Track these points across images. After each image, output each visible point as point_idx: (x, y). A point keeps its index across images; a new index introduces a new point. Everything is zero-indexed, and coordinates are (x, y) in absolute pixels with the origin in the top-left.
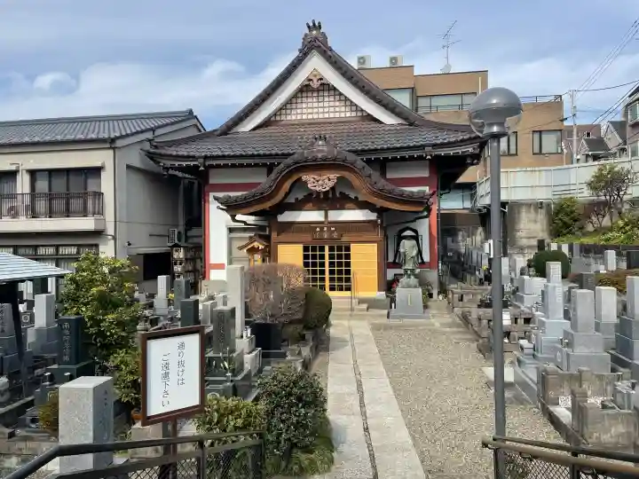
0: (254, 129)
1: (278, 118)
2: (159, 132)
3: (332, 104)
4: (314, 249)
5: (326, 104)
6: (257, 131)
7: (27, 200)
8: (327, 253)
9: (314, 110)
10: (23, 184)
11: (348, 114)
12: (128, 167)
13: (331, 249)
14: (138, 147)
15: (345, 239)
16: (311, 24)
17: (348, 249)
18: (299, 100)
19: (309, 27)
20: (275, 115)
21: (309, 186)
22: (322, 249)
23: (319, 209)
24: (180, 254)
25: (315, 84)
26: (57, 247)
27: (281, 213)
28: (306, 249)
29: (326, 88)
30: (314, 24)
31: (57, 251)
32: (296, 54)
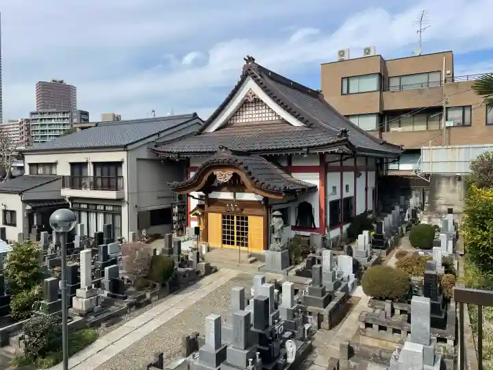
0: (216, 130)
1: (232, 122)
2: (162, 135)
3: (264, 111)
4: (228, 217)
5: (260, 112)
6: (217, 132)
7: (92, 180)
8: (235, 220)
9: (251, 116)
10: (90, 171)
11: (274, 118)
12: (138, 159)
13: (238, 218)
14: (145, 147)
15: (244, 212)
16: (247, 58)
17: (247, 219)
18: (244, 109)
19: (246, 60)
20: (230, 119)
21: (218, 178)
22: (233, 218)
23: (230, 191)
24: (176, 210)
25: (251, 99)
26: (105, 206)
27: (210, 192)
28: (224, 217)
29: (257, 101)
30: (249, 58)
31: (105, 208)
32: (240, 80)
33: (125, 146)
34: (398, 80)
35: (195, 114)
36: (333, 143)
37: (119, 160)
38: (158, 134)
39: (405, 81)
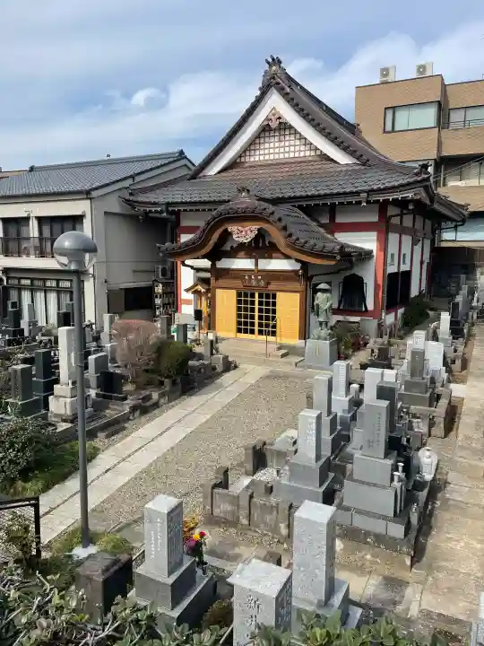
0: (219, 172)
1: (243, 159)
2: (138, 179)
3: (292, 143)
4: (246, 295)
5: (287, 144)
6: (223, 174)
7: (37, 243)
8: (257, 299)
9: (273, 151)
10: (33, 230)
11: (308, 153)
12: (106, 213)
13: (261, 296)
14: (117, 194)
15: (270, 287)
16: (270, 60)
17: (274, 297)
18: (262, 141)
19: (268, 63)
20: (240, 157)
21: (234, 237)
22: (253, 296)
23: (250, 258)
24: (159, 289)
25: (274, 124)
26: (58, 281)
27: (219, 260)
28: (239, 295)
29: (285, 127)
30: (273, 59)
31: (58, 284)
32: (258, 93)
33: (88, 192)
34: (462, 112)
35: (182, 152)
36: (409, 184)
37: (78, 213)
38: (132, 177)
39: (471, 114)
